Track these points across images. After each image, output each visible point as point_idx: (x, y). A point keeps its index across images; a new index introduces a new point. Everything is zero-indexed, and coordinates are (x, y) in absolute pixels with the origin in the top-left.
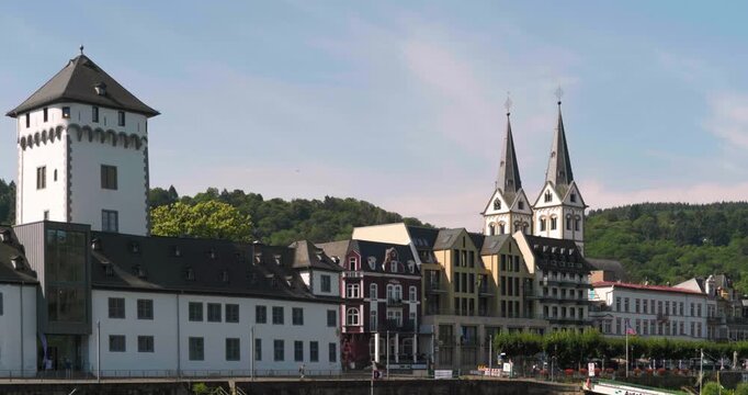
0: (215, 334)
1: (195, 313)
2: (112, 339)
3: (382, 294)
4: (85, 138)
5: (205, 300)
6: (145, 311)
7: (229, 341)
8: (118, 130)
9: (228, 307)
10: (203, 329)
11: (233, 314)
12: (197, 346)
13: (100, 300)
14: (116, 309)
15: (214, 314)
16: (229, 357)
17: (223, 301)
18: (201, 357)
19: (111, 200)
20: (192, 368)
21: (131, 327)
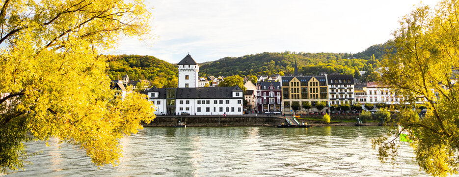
0: (203, 107)
1: (199, 102)
2: (180, 108)
3: (267, 95)
4: (182, 71)
5: (201, 100)
6: (188, 103)
7: (207, 108)
8: (188, 68)
9: (203, 101)
10: (201, 106)
11: (208, 102)
12: (199, 109)
13: (178, 101)
14: (181, 103)
15: (203, 102)
16: (207, 111)
17: (206, 100)
18: (200, 111)
19: (187, 81)
20: (198, 114)
21: (184, 106)
